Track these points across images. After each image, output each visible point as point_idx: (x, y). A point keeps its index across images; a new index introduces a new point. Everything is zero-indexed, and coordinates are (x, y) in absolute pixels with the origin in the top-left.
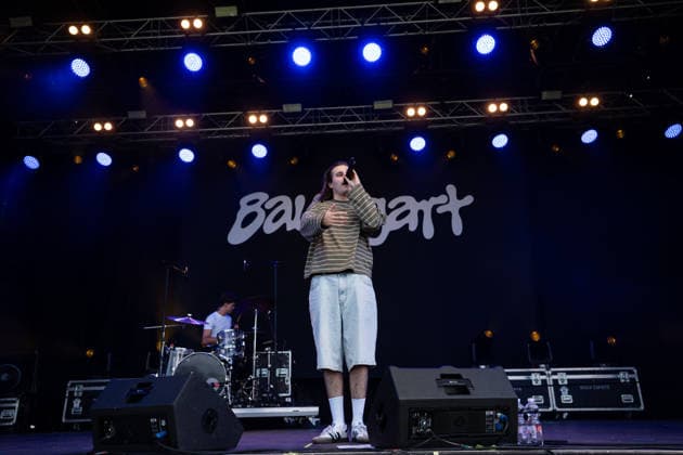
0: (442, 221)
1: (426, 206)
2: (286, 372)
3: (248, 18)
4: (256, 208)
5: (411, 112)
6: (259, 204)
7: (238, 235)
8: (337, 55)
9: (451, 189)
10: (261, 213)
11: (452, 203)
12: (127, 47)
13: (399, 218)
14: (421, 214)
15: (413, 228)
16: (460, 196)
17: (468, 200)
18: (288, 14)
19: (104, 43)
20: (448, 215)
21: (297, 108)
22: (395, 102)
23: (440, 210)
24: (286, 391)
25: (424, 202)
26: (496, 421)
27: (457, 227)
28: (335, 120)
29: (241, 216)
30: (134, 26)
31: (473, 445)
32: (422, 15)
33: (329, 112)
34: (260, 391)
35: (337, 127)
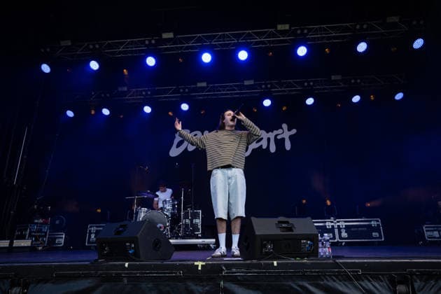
0: (279, 143)
1: (272, 135)
2: (198, 221)
3: (179, 38)
5: (263, 86)
7: (174, 152)
8: (225, 57)
9: (285, 126)
11: (285, 133)
12: (118, 54)
14: (269, 140)
15: (264, 147)
16: (289, 130)
17: (294, 131)
18: (200, 36)
20: (283, 140)
21: (204, 84)
22: (255, 81)
23: (279, 137)
24: (198, 231)
25: (270, 133)
26: (307, 246)
27: (288, 146)
28: (224, 91)
29: (176, 142)
30: (122, 44)
31: (295, 258)
32: (269, 36)
33: (221, 87)
34: (185, 231)
35: (226, 94)
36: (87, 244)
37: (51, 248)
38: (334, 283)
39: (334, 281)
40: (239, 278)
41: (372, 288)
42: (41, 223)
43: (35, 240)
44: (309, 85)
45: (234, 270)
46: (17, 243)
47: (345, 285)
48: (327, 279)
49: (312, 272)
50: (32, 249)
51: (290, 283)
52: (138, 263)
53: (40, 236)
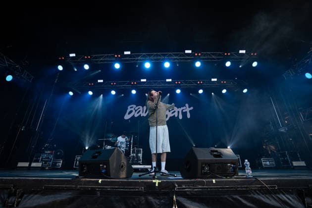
0: (184, 114)
1: (180, 110)
3: (134, 55)
4: (133, 109)
6: (133, 108)
7: (127, 117)
8: (157, 65)
9: (187, 105)
10: (134, 111)
11: (187, 109)
12: (100, 62)
13: (172, 113)
14: (178, 112)
15: (176, 116)
16: (189, 107)
17: (192, 108)
18: (144, 54)
20: (186, 112)
21: (145, 80)
22: (172, 80)
23: (184, 111)
24: (140, 161)
26: (231, 168)
27: (189, 116)
28: (155, 84)
29: (128, 111)
30: (102, 57)
31: (226, 177)
32: (181, 56)
33: (154, 82)
35: (156, 86)
36: (74, 167)
37: (54, 168)
38: (260, 196)
39: (259, 195)
40: (187, 192)
41: (287, 200)
42: (49, 154)
43: (45, 163)
44: (200, 83)
45: (184, 187)
46: (34, 165)
47: (267, 197)
48: (253, 193)
49: (242, 188)
50: (42, 169)
51: (226, 196)
52: (109, 180)
53: (47, 161)
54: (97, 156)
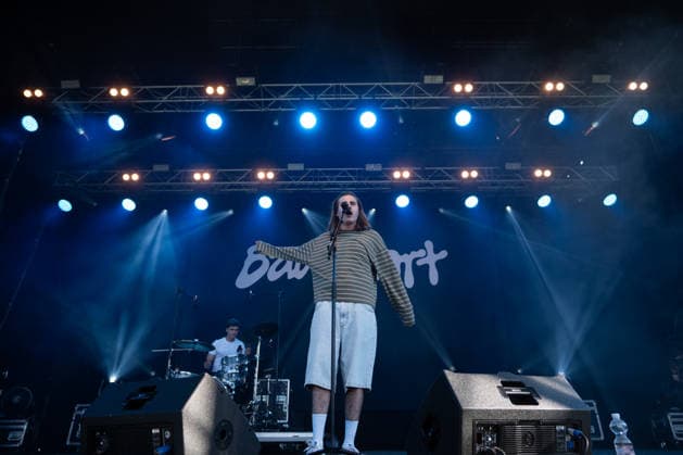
0: (421, 272)
1: (408, 259)
2: (284, 399)
3: (263, 89)
5: (397, 175)
7: (245, 280)
9: (429, 244)
10: (266, 262)
11: (430, 256)
12: (159, 109)
14: (403, 266)
16: (436, 251)
17: (443, 254)
18: (298, 87)
19: (138, 104)
20: (426, 267)
21: (299, 167)
22: (383, 167)
23: (419, 263)
24: (283, 417)
25: (405, 255)
26: (568, 438)
27: (434, 278)
28: (332, 179)
29: (248, 264)
30: (165, 92)
33: (327, 173)
34: (260, 417)
36: (68, 443)
44: (470, 176)
54: (143, 402)
